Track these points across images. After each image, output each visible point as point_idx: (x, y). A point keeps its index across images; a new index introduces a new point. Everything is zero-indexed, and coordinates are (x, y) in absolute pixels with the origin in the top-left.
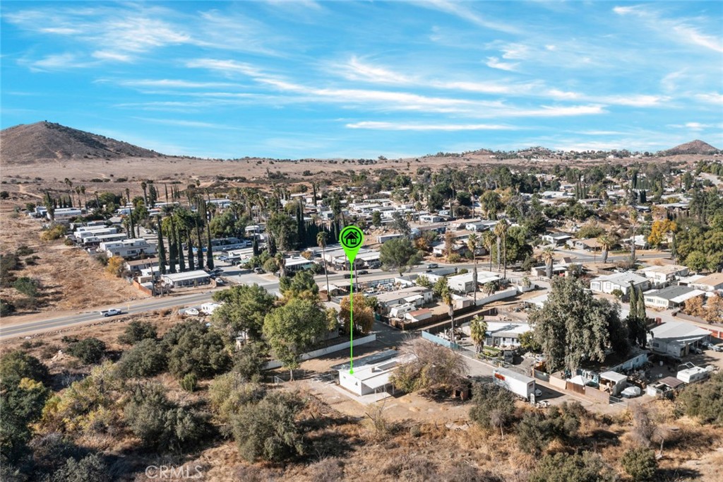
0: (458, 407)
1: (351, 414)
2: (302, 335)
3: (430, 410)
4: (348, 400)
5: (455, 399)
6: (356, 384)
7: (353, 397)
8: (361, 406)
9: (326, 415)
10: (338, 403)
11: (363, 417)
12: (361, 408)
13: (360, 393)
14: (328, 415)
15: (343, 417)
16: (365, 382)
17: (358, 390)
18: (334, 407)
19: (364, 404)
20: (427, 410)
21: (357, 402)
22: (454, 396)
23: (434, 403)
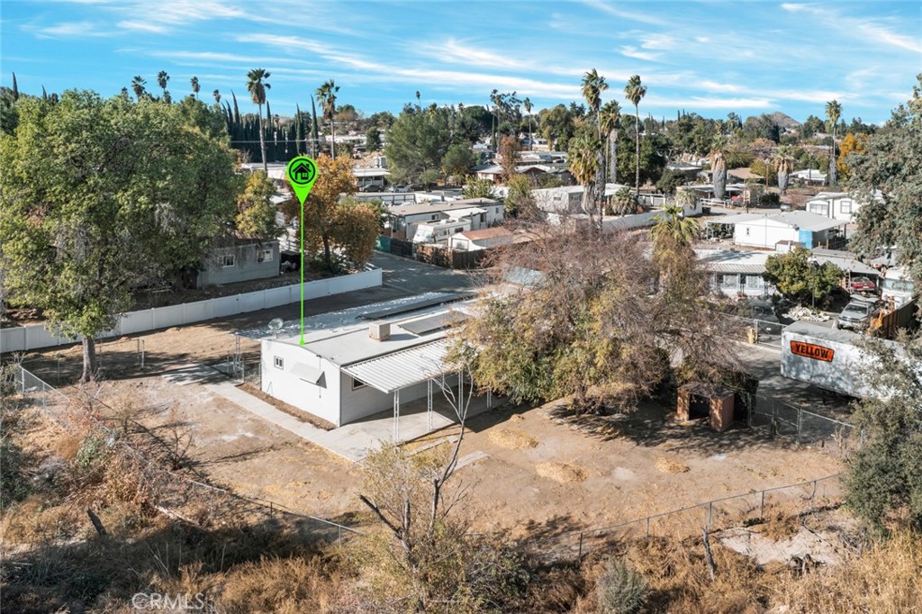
0: (722, 457)
1: (291, 507)
2: (122, 198)
3: (622, 474)
4: (287, 443)
5: (694, 431)
6: (321, 382)
7: (306, 432)
8: (338, 468)
9: (174, 514)
10: (244, 456)
11: (349, 519)
12: (338, 476)
13: (333, 416)
14: (186, 514)
15: (253, 520)
16: (358, 372)
17: (328, 404)
18: (222, 474)
19: (351, 459)
20: (609, 474)
21: (321, 452)
22: (683, 417)
23: (624, 444)
